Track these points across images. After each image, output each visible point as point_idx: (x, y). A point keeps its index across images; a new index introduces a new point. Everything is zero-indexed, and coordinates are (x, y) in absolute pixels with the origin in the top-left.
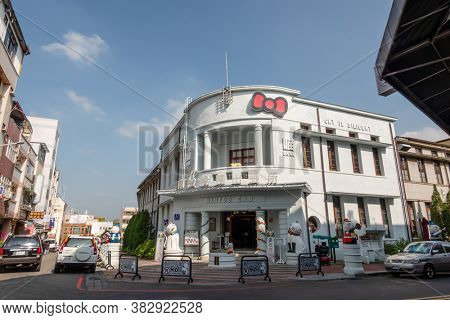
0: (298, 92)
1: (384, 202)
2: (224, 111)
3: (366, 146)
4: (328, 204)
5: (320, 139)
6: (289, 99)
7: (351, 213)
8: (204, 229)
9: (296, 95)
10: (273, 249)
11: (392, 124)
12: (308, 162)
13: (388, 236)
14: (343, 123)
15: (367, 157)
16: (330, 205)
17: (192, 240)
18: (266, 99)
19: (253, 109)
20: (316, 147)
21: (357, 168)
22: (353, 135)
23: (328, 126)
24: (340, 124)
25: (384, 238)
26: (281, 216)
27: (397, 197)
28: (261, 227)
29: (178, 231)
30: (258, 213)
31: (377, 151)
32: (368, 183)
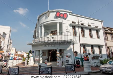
0: (71, 12)
1: (100, 47)
2: (48, 18)
3: (94, 29)
4: (81, 47)
5: (79, 27)
6: (68, 14)
7: (89, 50)
8: (41, 55)
9: (71, 13)
10: (61, 62)
11: (102, 23)
12: (75, 34)
13: (101, 58)
14: (86, 22)
15: (94, 33)
16: (82, 48)
17: (37, 59)
18: (61, 14)
19: (56, 17)
20: (77, 29)
21: (91, 36)
22: (89, 26)
23: (81, 23)
24: (85, 22)
25: (99, 58)
26: (65, 51)
27: (104, 45)
28: (58, 55)
29: (33, 56)
30: (57, 50)
31: (97, 31)
32: (94, 41)
